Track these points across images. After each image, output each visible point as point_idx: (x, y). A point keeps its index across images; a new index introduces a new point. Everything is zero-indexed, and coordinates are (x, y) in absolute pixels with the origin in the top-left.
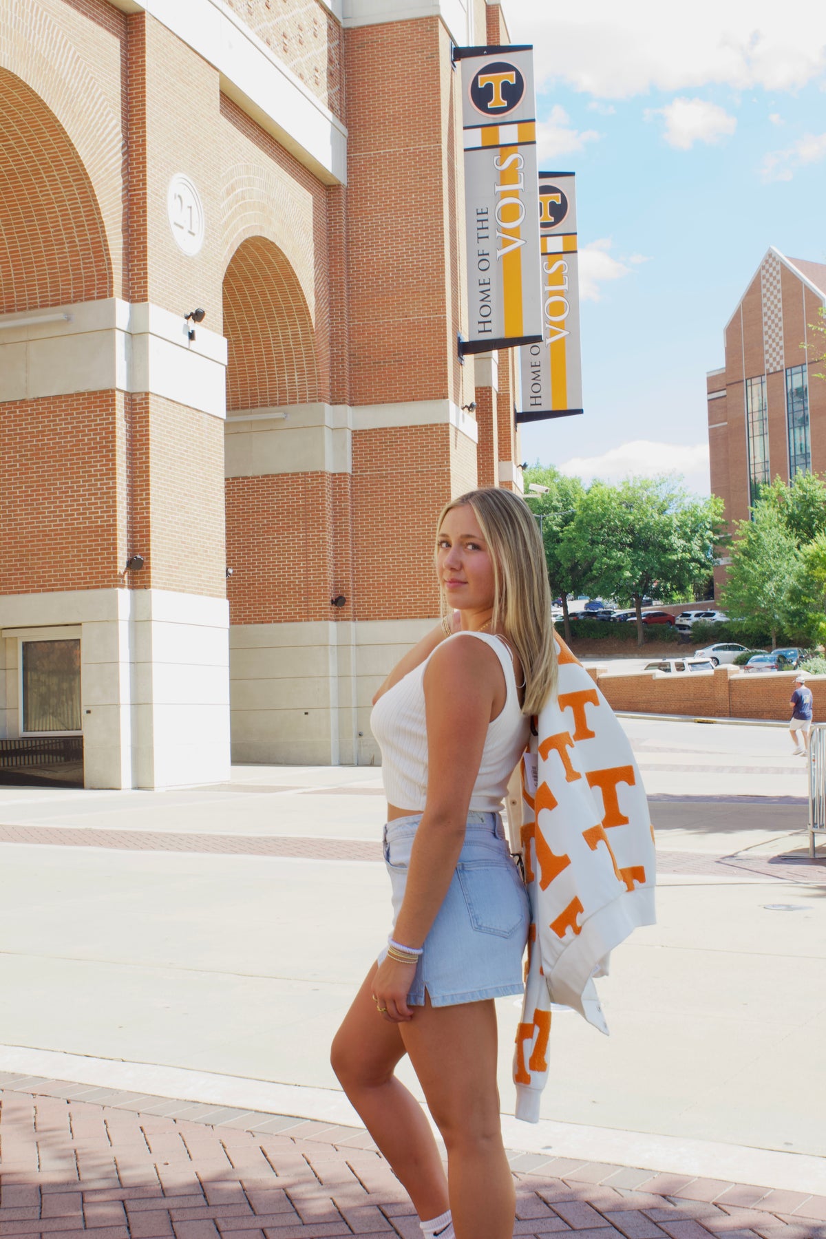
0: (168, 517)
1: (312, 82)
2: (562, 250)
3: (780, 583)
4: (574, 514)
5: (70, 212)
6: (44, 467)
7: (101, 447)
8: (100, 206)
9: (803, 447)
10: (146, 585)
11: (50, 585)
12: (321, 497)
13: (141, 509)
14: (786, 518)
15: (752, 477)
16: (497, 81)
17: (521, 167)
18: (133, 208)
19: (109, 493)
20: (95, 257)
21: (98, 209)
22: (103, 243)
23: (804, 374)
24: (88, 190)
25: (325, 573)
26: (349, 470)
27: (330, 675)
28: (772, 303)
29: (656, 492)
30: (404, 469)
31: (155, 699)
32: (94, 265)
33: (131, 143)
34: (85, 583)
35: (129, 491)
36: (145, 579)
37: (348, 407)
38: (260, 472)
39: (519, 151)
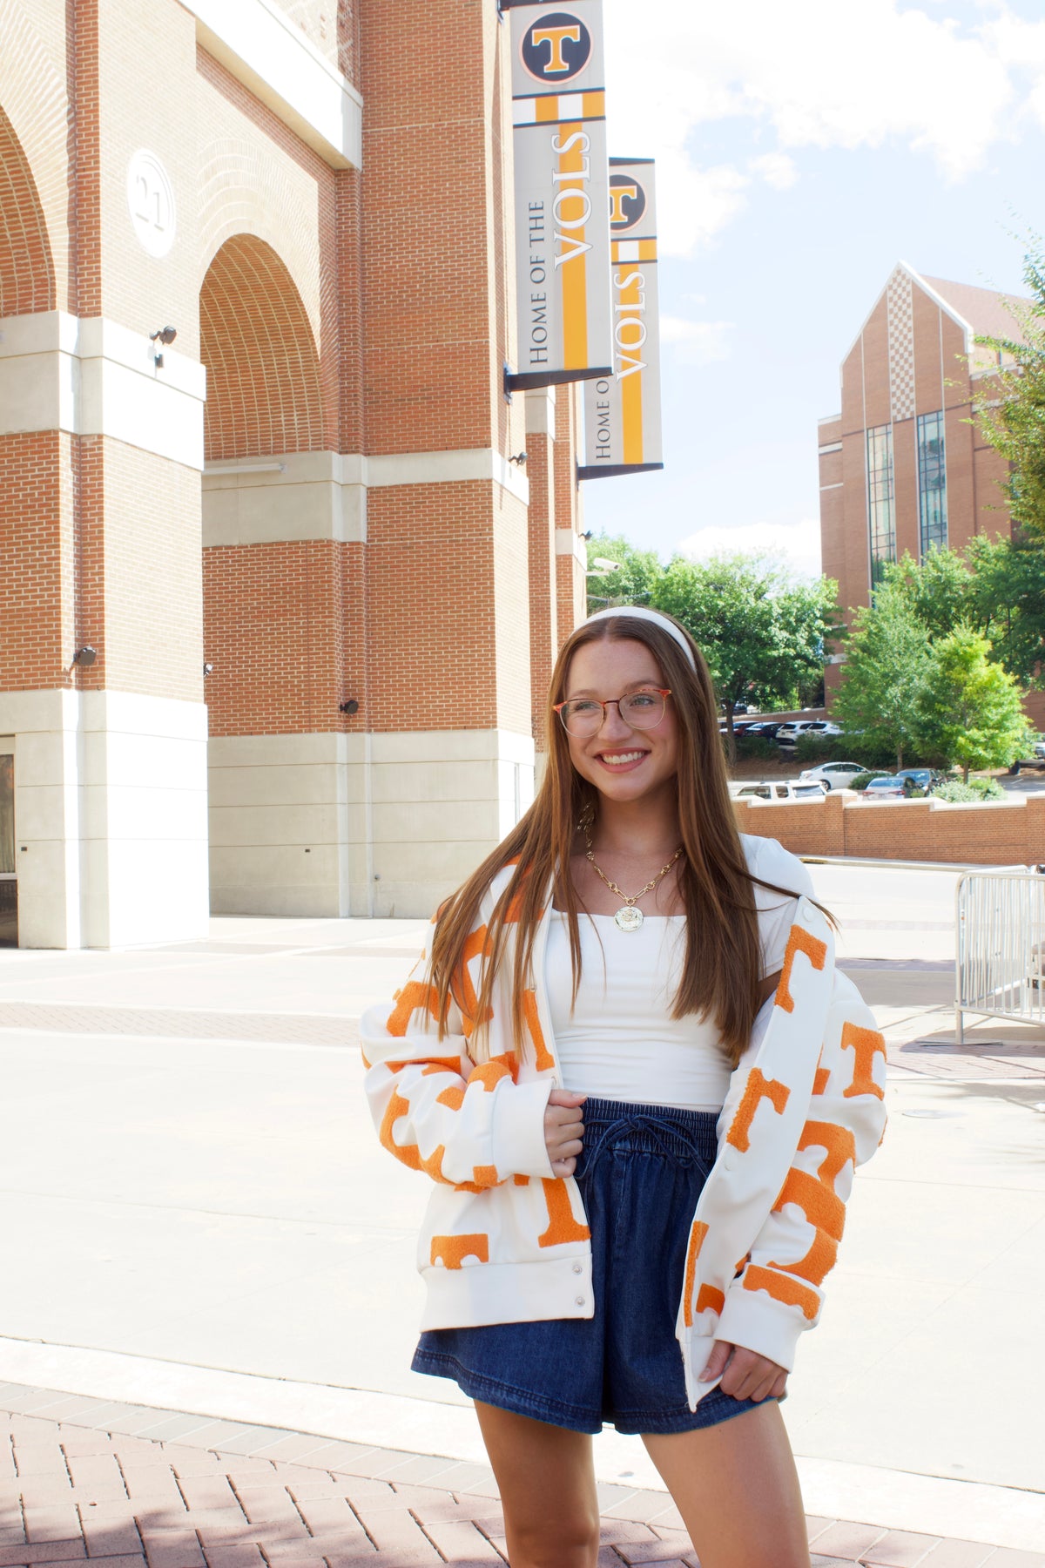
0: (128, 597)
1: (316, 34)
2: (637, 259)
3: (908, 687)
4: (648, 598)
7: (40, 506)
8: (39, 189)
9: (938, 515)
10: (99, 686)
12: (326, 573)
13: (92, 586)
14: (915, 605)
15: (874, 552)
16: (555, 37)
17: (587, 150)
18: (81, 194)
19: (51, 565)
20: (32, 257)
21: (35, 193)
22: (42, 239)
23: (941, 423)
24: (23, 168)
25: (332, 671)
26: (363, 539)
27: (339, 801)
28: (901, 332)
29: (753, 571)
30: (434, 537)
31: (110, 833)
32: (30, 267)
33: (79, 107)
34: (19, 682)
35: (77, 562)
36: (98, 678)
37: (362, 456)
38: (248, 540)
39: (583, 129)
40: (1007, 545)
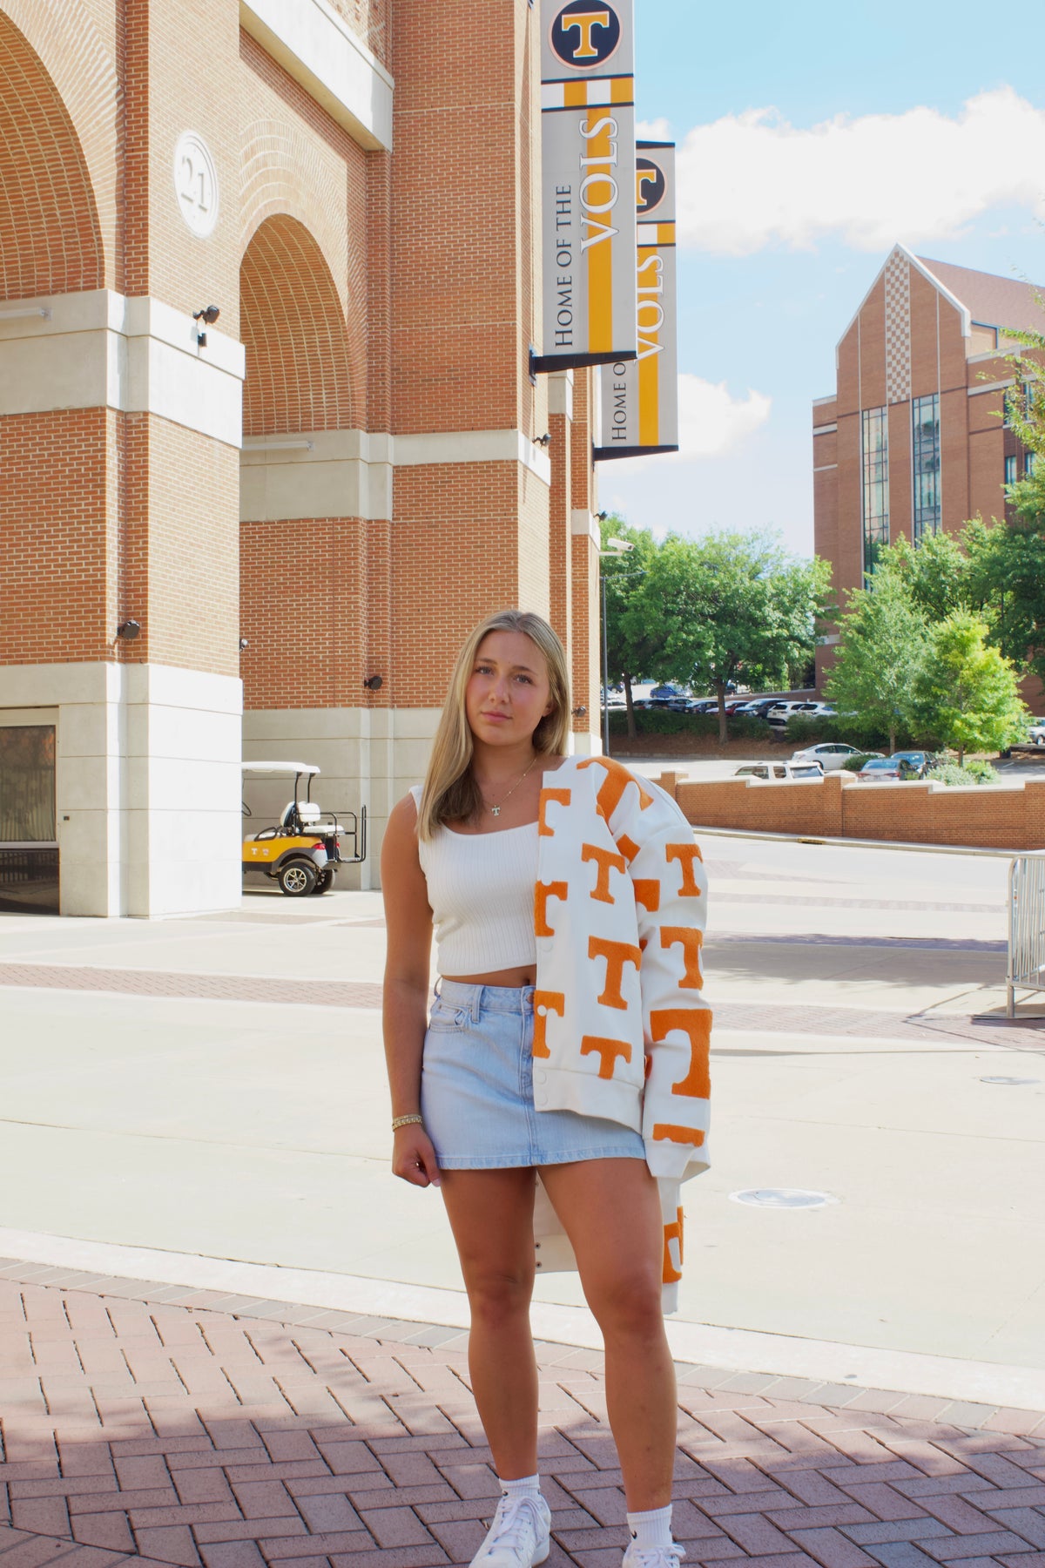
0: (170, 572)
1: (351, 16)
2: (656, 242)
3: (903, 670)
4: (643, 576)
5: (50, 176)
6: (12, 504)
7: (86, 481)
8: (89, 170)
9: (932, 497)
10: (142, 659)
11: (17, 656)
12: (353, 550)
13: (136, 561)
14: (912, 588)
15: (868, 535)
16: (585, 22)
17: (615, 135)
18: (130, 174)
19: (96, 540)
20: (81, 236)
21: (86, 173)
22: (91, 219)
23: (936, 406)
24: (75, 149)
25: (357, 647)
26: (389, 517)
27: (362, 775)
28: (898, 314)
29: (748, 551)
30: (460, 516)
31: (151, 804)
32: (80, 246)
33: (128, 89)
34: (63, 654)
35: (122, 537)
36: (141, 651)
37: (389, 435)
38: (276, 516)
39: (612, 115)
40: (1003, 529)
